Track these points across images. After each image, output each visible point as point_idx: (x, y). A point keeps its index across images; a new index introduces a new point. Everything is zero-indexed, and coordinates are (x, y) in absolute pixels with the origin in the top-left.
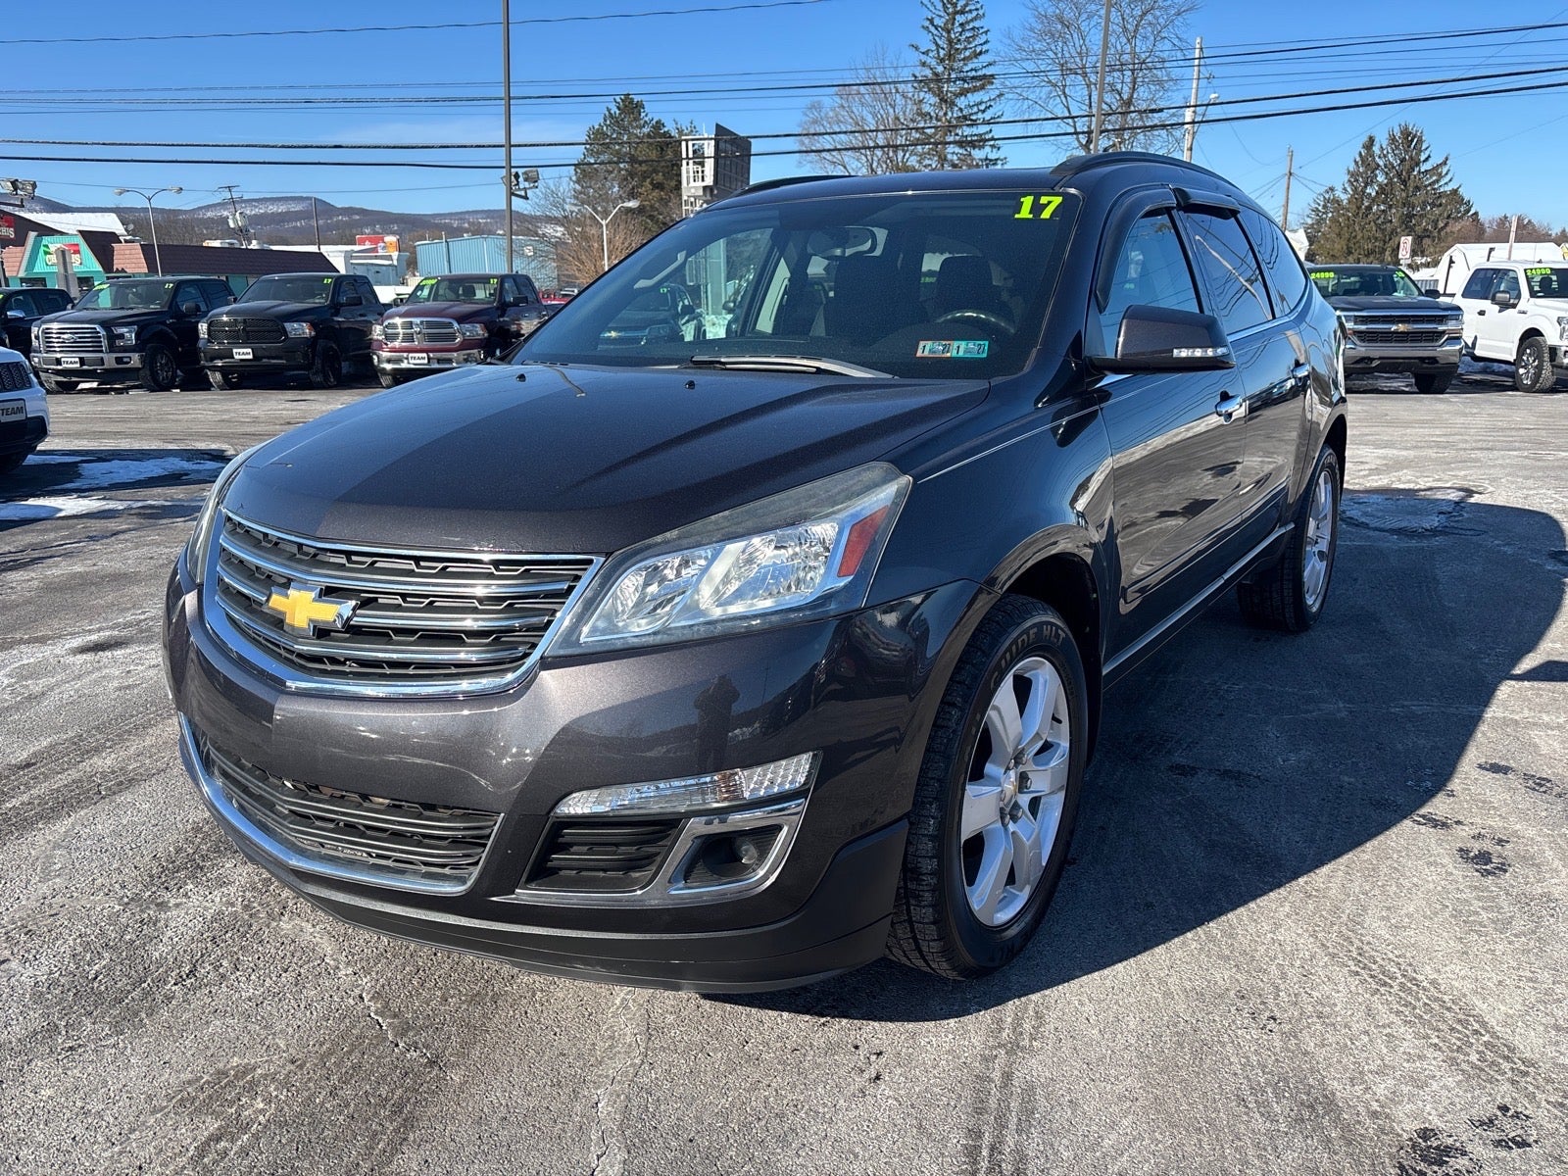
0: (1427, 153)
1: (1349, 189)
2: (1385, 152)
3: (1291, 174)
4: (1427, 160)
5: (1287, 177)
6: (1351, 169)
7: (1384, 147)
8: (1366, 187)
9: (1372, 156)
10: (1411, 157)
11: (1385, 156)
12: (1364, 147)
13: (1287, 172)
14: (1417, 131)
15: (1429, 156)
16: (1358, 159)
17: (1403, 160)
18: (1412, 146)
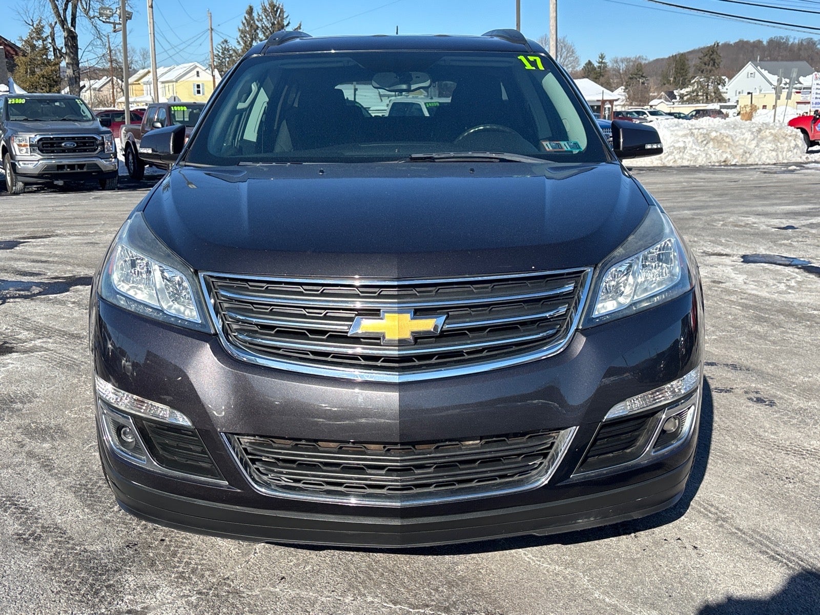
0: (288, 19)
1: (241, 43)
2: (261, 18)
3: (212, 29)
4: (288, 25)
5: (209, 32)
6: (241, 28)
7: (260, 14)
8: (252, 41)
9: (253, 20)
10: (278, 22)
11: (261, 21)
12: (247, 13)
13: (210, 28)
14: (279, 5)
15: (289, 23)
16: (244, 21)
17: (273, 24)
18: (278, 15)
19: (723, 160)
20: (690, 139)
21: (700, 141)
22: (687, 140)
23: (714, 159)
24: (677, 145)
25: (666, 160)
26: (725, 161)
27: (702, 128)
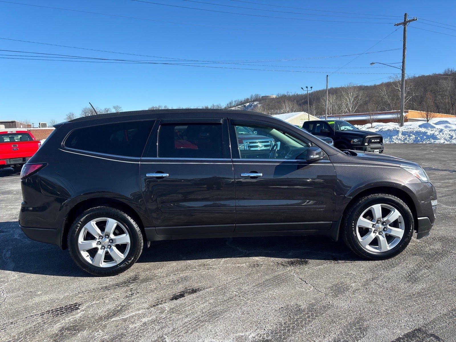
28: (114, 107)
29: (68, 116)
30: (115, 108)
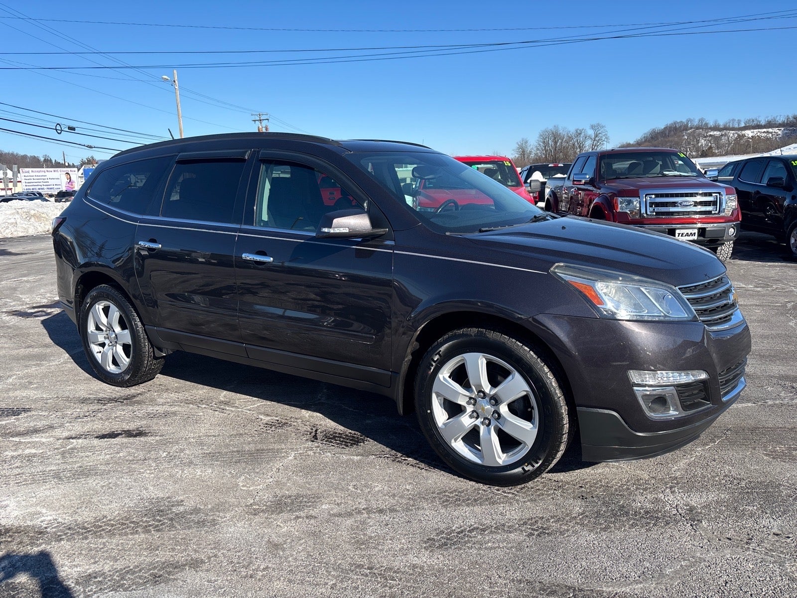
19: (46, 230)
20: (17, 216)
21: (24, 217)
22: (16, 217)
23: (40, 229)
24: (9, 221)
25: (5, 233)
26: (48, 231)
27: (24, 208)
28: (592, 127)
29: (519, 145)
30: (593, 129)
